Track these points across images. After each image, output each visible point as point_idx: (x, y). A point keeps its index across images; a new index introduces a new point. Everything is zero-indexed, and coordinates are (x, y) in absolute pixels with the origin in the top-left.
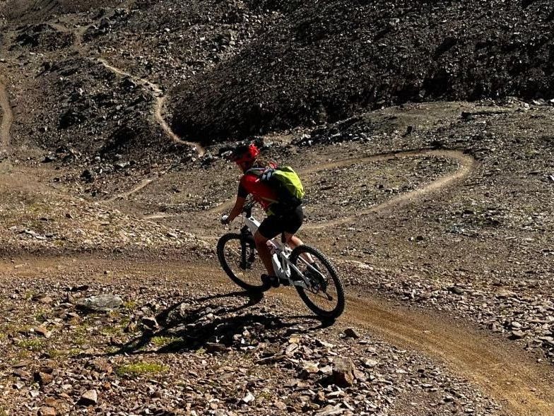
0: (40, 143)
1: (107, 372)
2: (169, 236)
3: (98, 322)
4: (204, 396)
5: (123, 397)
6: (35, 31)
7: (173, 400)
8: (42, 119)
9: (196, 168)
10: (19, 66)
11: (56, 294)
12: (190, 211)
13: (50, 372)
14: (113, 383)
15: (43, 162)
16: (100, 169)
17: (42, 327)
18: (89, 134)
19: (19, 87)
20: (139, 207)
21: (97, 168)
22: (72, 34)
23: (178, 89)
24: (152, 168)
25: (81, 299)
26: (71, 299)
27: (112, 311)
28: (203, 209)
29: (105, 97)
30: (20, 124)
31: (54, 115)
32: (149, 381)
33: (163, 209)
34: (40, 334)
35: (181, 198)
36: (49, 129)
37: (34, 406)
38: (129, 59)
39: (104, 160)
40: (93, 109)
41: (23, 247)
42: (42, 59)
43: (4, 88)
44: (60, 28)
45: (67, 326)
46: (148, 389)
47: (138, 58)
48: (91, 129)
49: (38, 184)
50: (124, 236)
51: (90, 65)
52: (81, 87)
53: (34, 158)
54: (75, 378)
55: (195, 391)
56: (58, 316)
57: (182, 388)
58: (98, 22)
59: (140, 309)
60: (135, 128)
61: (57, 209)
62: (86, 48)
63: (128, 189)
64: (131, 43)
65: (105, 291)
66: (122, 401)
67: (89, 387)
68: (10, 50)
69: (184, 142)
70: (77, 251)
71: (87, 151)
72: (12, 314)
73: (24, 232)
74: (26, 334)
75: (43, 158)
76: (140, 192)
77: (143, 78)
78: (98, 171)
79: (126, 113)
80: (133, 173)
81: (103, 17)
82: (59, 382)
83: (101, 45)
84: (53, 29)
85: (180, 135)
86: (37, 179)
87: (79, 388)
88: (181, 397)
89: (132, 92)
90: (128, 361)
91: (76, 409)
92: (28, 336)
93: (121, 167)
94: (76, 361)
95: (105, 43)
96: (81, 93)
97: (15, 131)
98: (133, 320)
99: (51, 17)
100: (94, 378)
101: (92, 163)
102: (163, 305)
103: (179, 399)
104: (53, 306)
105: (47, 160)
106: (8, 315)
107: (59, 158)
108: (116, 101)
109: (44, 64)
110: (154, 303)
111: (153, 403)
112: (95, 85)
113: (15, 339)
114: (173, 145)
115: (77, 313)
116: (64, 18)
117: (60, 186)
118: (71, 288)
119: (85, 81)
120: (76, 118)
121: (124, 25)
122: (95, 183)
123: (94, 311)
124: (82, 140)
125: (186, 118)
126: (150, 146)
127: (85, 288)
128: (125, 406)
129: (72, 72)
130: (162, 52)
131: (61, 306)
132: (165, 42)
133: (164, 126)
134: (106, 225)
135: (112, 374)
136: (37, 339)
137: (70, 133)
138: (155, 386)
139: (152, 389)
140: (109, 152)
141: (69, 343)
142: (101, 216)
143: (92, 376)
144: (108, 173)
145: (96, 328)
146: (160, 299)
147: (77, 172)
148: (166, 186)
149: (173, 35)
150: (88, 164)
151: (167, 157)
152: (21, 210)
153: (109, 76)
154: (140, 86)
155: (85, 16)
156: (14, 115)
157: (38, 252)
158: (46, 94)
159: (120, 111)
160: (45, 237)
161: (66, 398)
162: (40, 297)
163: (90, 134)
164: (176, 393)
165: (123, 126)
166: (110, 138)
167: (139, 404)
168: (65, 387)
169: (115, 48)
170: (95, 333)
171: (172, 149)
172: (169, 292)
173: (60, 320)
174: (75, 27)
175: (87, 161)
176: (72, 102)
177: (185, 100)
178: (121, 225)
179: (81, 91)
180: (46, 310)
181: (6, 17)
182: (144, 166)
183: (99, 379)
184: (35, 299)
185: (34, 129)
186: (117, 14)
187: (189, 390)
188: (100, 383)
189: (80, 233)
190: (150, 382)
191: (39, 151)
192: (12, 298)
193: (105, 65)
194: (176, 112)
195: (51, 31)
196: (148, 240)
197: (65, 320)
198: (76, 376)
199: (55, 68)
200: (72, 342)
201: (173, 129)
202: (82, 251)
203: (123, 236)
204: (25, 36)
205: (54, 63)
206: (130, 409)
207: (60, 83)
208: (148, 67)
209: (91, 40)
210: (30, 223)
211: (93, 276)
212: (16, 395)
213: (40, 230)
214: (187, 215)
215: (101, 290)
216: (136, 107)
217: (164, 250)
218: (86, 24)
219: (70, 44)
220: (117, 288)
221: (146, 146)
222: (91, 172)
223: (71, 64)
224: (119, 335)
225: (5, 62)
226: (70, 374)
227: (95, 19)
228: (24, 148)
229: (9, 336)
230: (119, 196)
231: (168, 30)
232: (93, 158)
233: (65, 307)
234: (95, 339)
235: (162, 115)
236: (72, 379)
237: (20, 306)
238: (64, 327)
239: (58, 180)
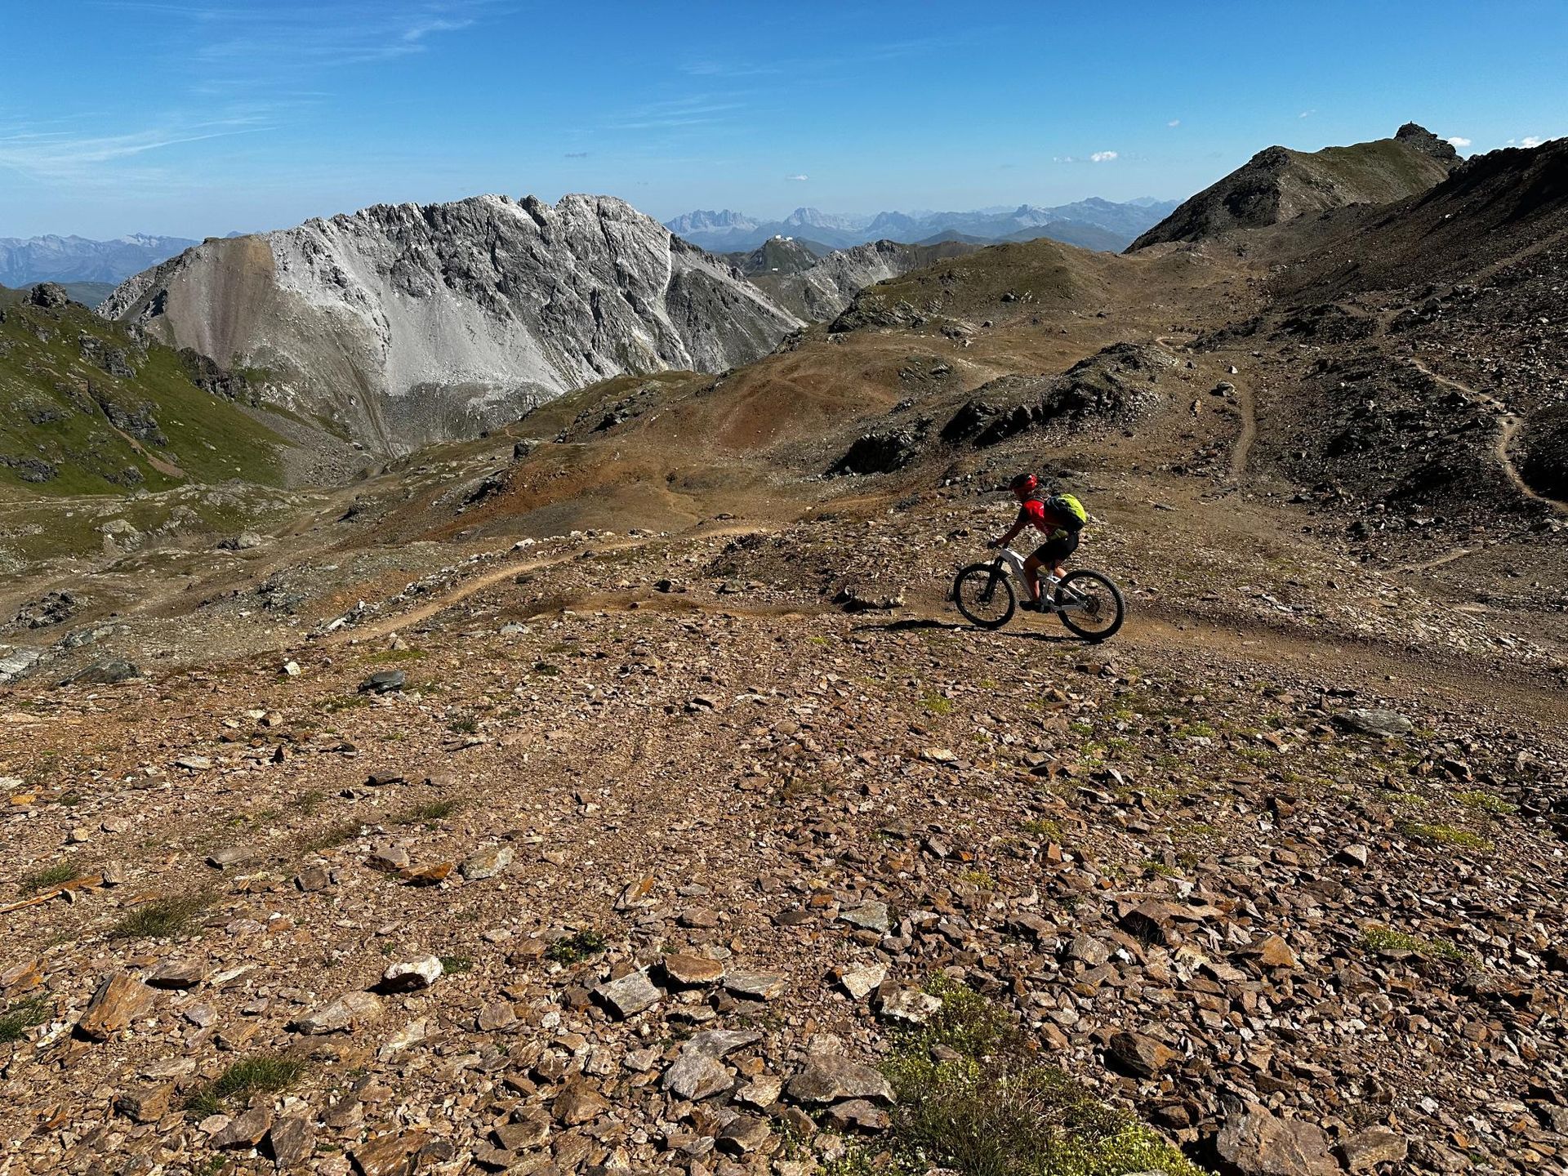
0: (1291, 475)
1: (1383, 825)
2: (1499, 642)
3: (1367, 748)
4: (1560, 906)
5: (1410, 869)
6: (1313, 315)
7: (1500, 898)
8: (1301, 440)
9: (1557, 543)
10: (1280, 363)
11: (1302, 694)
12: (1533, 609)
13: (1291, 801)
14: (1394, 844)
15: (1290, 502)
16: (1381, 523)
17: (1275, 735)
18: (1371, 469)
19: (1273, 392)
20: (1439, 590)
21: (1377, 520)
22: (1372, 321)
23: (1545, 415)
24: (1474, 532)
25: (1341, 709)
26: (1325, 705)
27: (1391, 737)
28: (1560, 609)
29: (1411, 416)
30: (1265, 444)
31: (1319, 437)
32: (1458, 857)
33: (1482, 599)
34: (1272, 745)
35: (1520, 587)
36: (1308, 456)
37: (1264, 843)
38: (1464, 362)
39: (1390, 510)
40: (1386, 432)
41: (1259, 617)
42: (1317, 354)
43: (1251, 391)
44: (1355, 312)
45: (1314, 743)
46: (1457, 869)
47: (1481, 362)
48: (1377, 462)
49: (1277, 532)
50: (1421, 630)
51: (1394, 367)
52: (1372, 398)
53: (1277, 495)
54: (1331, 821)
55: (1544, 894)
56: (1301, 726)
57: (1519, 884)
58: (1421, 305)
59: (1441, 744)
60: (1453, 468)
61: (1314, 571)
62: (1392, 342)
63: (1426, 559)
64: (1473, 337)
65: (1384, 706)
66: (1410, 874)
67: (1354, 840)
68: (1270, 339)
69: (1541, 499)
70: (1345, 638)
71: (1365, 493)
72: (1231, 708)
73: (1260, 596)
74: (1251, 741)
75: (1292, 497)
76: (1447, 566)
77: (1483, 392)
78: (1376, 526)
79: (1443, 443)
80: (1438, 535)
81: (1431, 298)
82: (1305, 820)
83: (1419, 338)
84: (1343, 313)
85: (1534, 486)
86: (1276, 524)
87: (1337, 837)
88: (1517, 896)
89: (1461, 413)
90: (1420, 818)
91: (1331, 865)
92: (1252, 744)
93: (1418, 525)
94: (1331, 797)
95: (1425, 336)
96: (1371, 408)
97: (1256, 453)
98: (1428, 758)
99: (1343, 295)
100: (1361, 829)
101: (1369, 512)
102: (1485, 747)
103: (1514, 899)
104: (1296, 710)
105: (1298, 500)
106: (1225, 708)
107: (1316, 499)
108: (1428, 424)
109: (1318, 362)
110: (1468, 741)
111: (1464, 892)
112: (1398, 398)
113: (1232, 743)
114: (1520, 501)
115: (1333, 727)
116: (1365, 297)
117: (1311, 539)
118: (1327, 690)
119: (1382, 390)
120: (1356, 444)
121: (1465, 310)
122: (1370, 543)
123: (1361, 731)
124: (1358, 477)
125: (1553, 462)
126: (1476, 499)
127: (1350, 694)
128: (1415, 884)
129: (1361, 376)
130: (1527, 355)
131: (1308, 712)
132: (1536, 340)
133: (1509, 469)
134: (1391, 607)
135: (1392, 830)
136: (1266, 752)
137: (1342, 464)
138: (1469, 868)
139: (1464, 870)
140: (1400, 499)
141: (1315, 768)
142: (1384, 592)
143: (1358, 824)
144: (1395, 530)
145: (1362, 757)
146: (1479, 737)
147: (1342, 523)
148: (1494, 564)
149: (1552, 329)
150: (1362, 514)
151: (1504, 519)
152: (1260, 564)
153: (1423, 385)
154: (1476, 405)
155: (1399, 295)
156: (1258, 431)
157: (1281, 629)
158: (1313, 405)
159: (1432, 439)
160: (1290, 610)
161: (1315, 845)
162: (1276, 693)
163: (1376, 469)
164: (1508, 888)
165: (1433, 462)
166: (1407, 478)
167: (1439, 887)
168: (1315, 829)
169: (1442, 344)
170: (1358, 764)
171: (1516, 508)
172: (1499, 729)
173: (1303, 731)
174: (1379, 310)
175: (1361, 508)
176: (1354, 420)
177: (1556, 433)
178: (1418, 611)
179: (1373, 404)
180: (1283, 712)
181: (1271, 293)
182: (1459, 528)
183: (1370, 831)
184: (1268, 694)
185: (1286, 453)
186: (1456, 293)
187: (1531, 889)
188: (1372, 839)
189: (1347, 612)
190: (1461, 859)
191: (1286, 486)
192: (1233, 686)
193: (1420, 367)
194: (1535, 450)
195: (1339, 315)
196: (1461, 642)
197: (1313, 733)
198: (1333, 818)
199: (1336, 368)
200: (1319, 768)
201: (1524, 476)
202: (1354, 639)
203: (1418, 628)
204: (1296, 321)
205: (1336, 361)
206: (1424, 891)
207: (1339, 390)
208: (1497, 376)
209: (1402, 330)
210: (1270, 586)
211: (1367, 680)
212: (1237, 820)
213: (1285, 598)
214: (1526, 615)
215: (1377, 702)
216: (1464, 436)
217: (1498, 663)
218: (1400, 306)
219: (1367, 335)
220: (1403, 705)
221: (1468, 498)
222: (1365, 525)
223: (1363, 364)
224: (1399, 775)
225: (1259, 356)
226: (1323, 813)
227: (1416, 299)
228: (1264, 478)
229: (1224, 737)
230: (1407, 567)
231: (1545, 320)
232: (1373, 505)
233: (1314, 715)
234: (1357, 772)
235: (1508, 452)
236: (1325, 821)
237: (1244, 699)
238: (1309, 743)
239: (1309, 530)
